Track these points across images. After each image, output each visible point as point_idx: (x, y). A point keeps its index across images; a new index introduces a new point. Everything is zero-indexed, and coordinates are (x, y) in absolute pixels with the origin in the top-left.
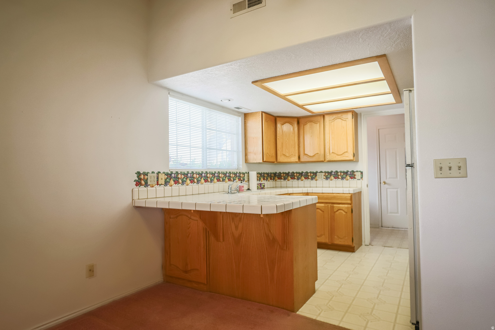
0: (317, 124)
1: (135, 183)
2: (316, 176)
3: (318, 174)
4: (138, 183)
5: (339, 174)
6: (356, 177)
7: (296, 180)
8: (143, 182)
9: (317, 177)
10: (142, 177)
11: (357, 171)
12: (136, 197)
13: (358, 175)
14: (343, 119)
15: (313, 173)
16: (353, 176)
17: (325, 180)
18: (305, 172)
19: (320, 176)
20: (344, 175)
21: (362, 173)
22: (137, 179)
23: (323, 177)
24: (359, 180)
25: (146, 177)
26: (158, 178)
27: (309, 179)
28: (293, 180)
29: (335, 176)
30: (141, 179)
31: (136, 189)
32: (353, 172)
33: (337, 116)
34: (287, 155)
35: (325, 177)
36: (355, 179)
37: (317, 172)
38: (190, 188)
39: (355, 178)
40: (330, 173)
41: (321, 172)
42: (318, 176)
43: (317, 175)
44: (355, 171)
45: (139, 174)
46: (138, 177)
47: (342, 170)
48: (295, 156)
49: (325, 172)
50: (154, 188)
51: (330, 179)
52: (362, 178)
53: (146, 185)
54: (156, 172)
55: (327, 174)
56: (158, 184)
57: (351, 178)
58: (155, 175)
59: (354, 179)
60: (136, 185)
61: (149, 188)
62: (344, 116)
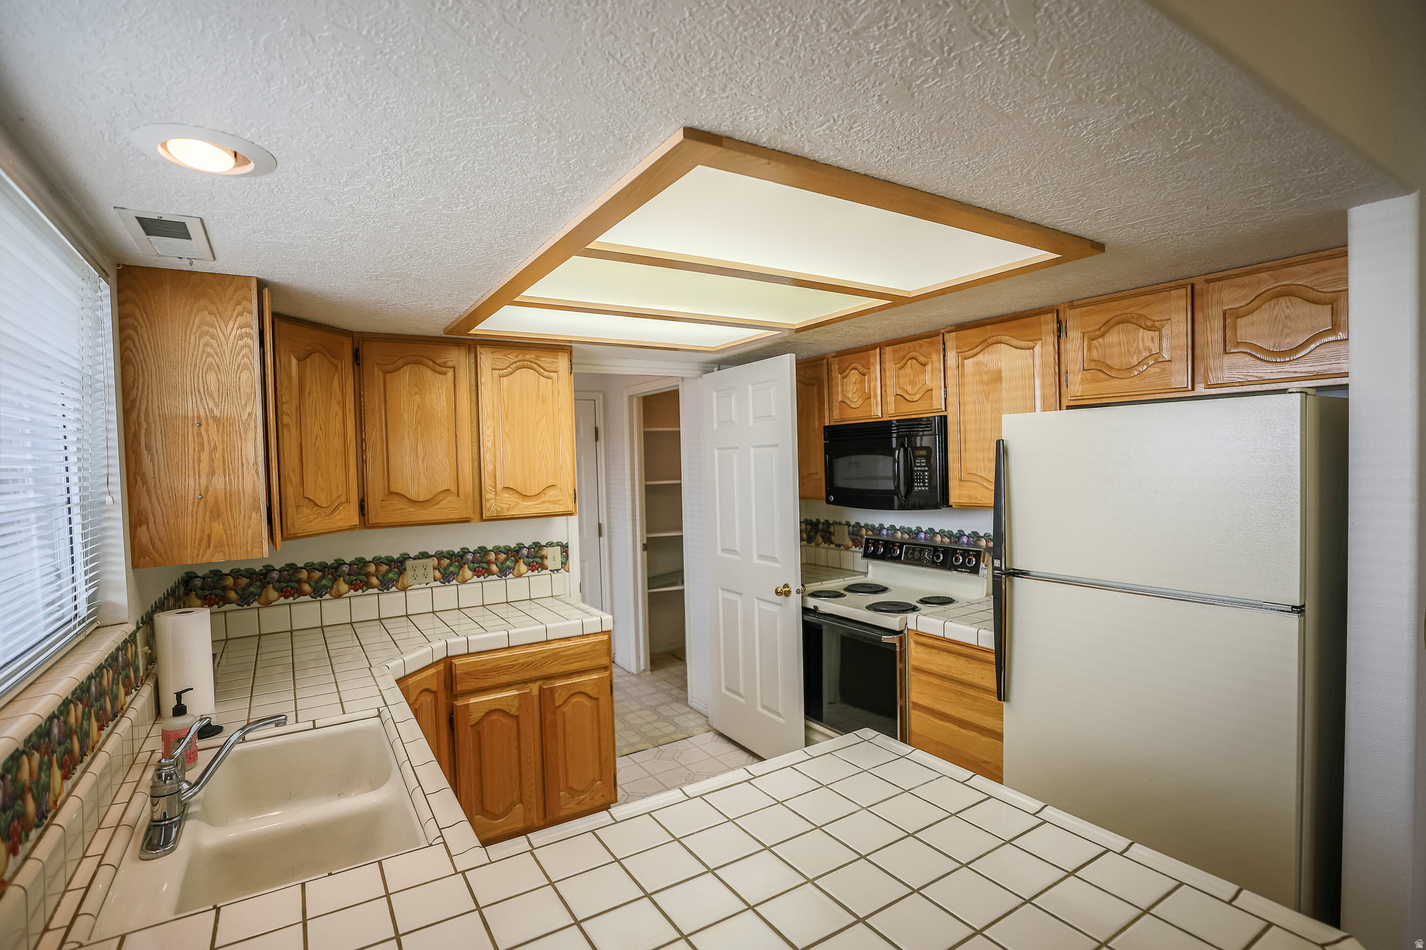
0: (444, 374)
2: (402, 572)
3: (409, 564)
5: (492, 556)
6: (546, 562)
7: (308, 598)
9: (408, 578)
11: (550, 545)
13: (553, 557)
14: (542, 371)
15: (389, 561)
16: (539, 560)
17: (438, 583)
18: (353, 559)
19: (420, 572)
20: (507, 559)
21: (565, 549)
23: (431, 572)
24: (558, 570)
27: (370, 586)
28: (291, 600)
29: (476, 565)
32: (537, 546)
33: (520, 357)
34: (322, 499)
35: (438, 574)
36: (544, 572)
37: (405, 558)
39: (544, 567)
40: (458, 558)
41: (424, 555)
42: (409, 572)
43: (405, 570)
44: (543, 543)
47: (502, 544)
48: (348, 501)
49: (440, 556)
51: (460, 578)
52: (564, 564)
55: (446, 562)
57: (532, 567)
59: (540, 569)
62: (546, 360)
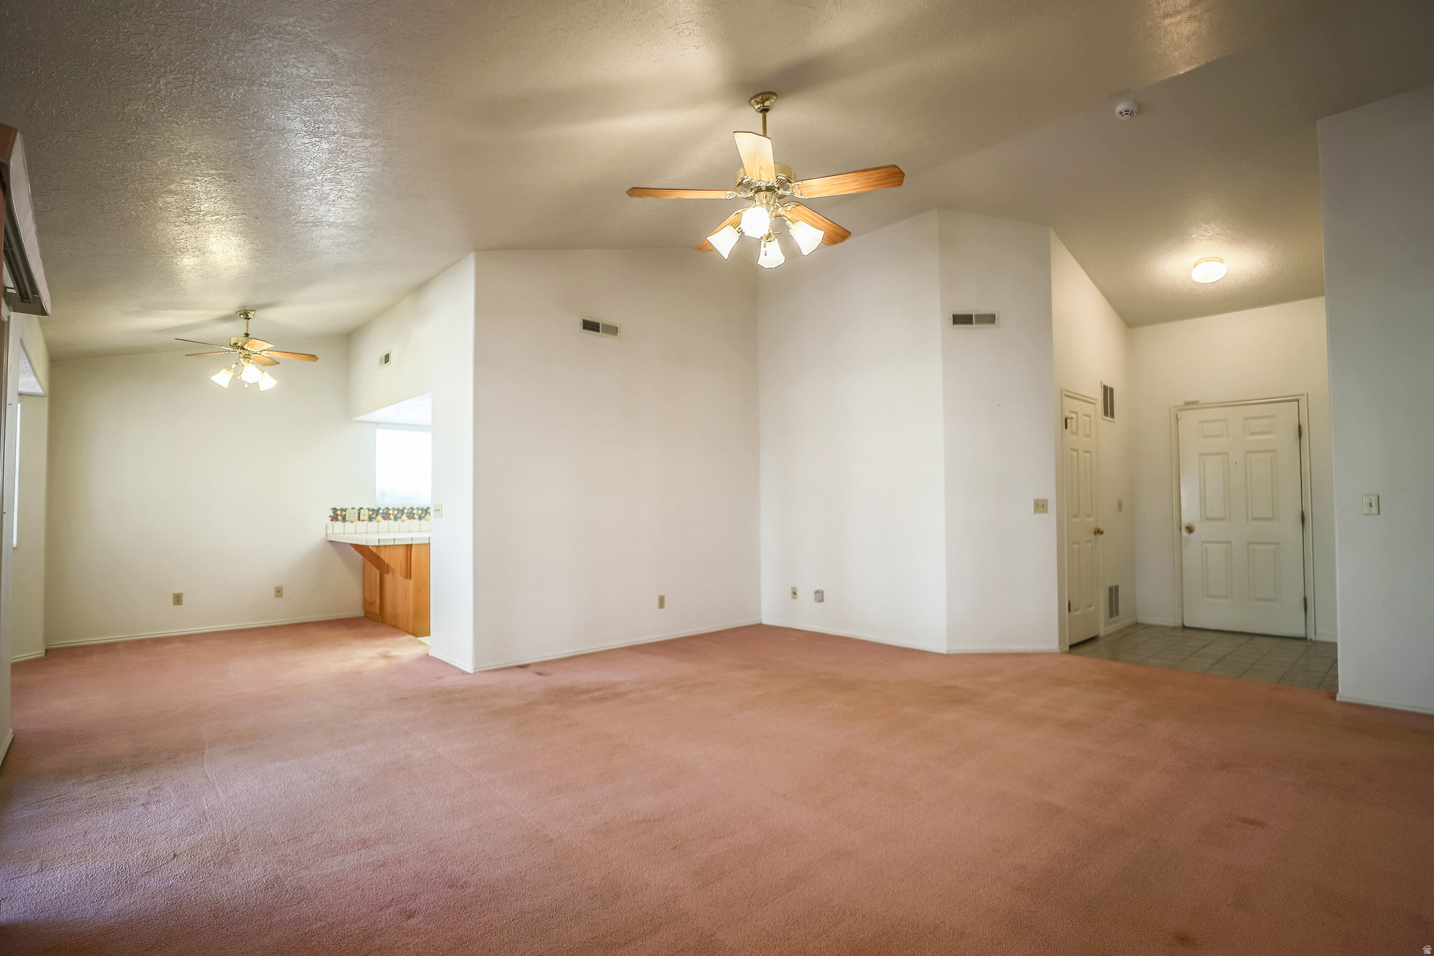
1: (330, 518)
4: (334, 518)
8: (340, 518)
10: (339, 512)
12: (330, 532)
22: (333, 515)
25: (344, 513)
26: (359, 514)
30: (337, 515)
31: (330, 524)
38: (405, 523)
45: (335, 510)
46: (334, 513)
50: (354, 524)
53: (344, 519)
54: (357, 508)
56: (359, 520)
58: (356, 511)
60: (332, 520)
61: (347, 524)
